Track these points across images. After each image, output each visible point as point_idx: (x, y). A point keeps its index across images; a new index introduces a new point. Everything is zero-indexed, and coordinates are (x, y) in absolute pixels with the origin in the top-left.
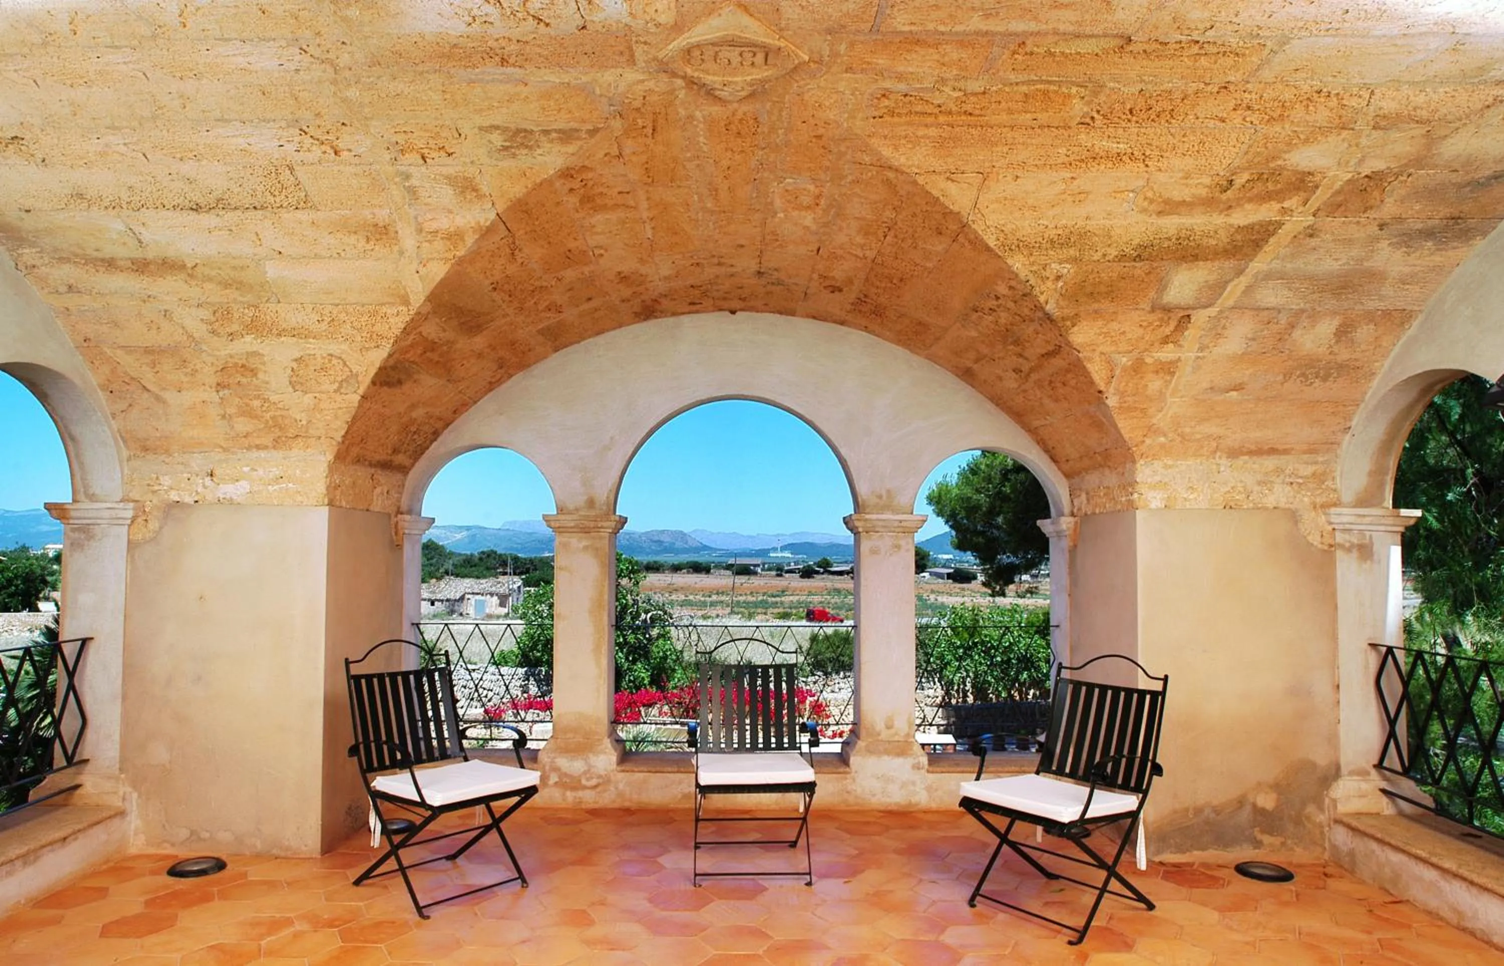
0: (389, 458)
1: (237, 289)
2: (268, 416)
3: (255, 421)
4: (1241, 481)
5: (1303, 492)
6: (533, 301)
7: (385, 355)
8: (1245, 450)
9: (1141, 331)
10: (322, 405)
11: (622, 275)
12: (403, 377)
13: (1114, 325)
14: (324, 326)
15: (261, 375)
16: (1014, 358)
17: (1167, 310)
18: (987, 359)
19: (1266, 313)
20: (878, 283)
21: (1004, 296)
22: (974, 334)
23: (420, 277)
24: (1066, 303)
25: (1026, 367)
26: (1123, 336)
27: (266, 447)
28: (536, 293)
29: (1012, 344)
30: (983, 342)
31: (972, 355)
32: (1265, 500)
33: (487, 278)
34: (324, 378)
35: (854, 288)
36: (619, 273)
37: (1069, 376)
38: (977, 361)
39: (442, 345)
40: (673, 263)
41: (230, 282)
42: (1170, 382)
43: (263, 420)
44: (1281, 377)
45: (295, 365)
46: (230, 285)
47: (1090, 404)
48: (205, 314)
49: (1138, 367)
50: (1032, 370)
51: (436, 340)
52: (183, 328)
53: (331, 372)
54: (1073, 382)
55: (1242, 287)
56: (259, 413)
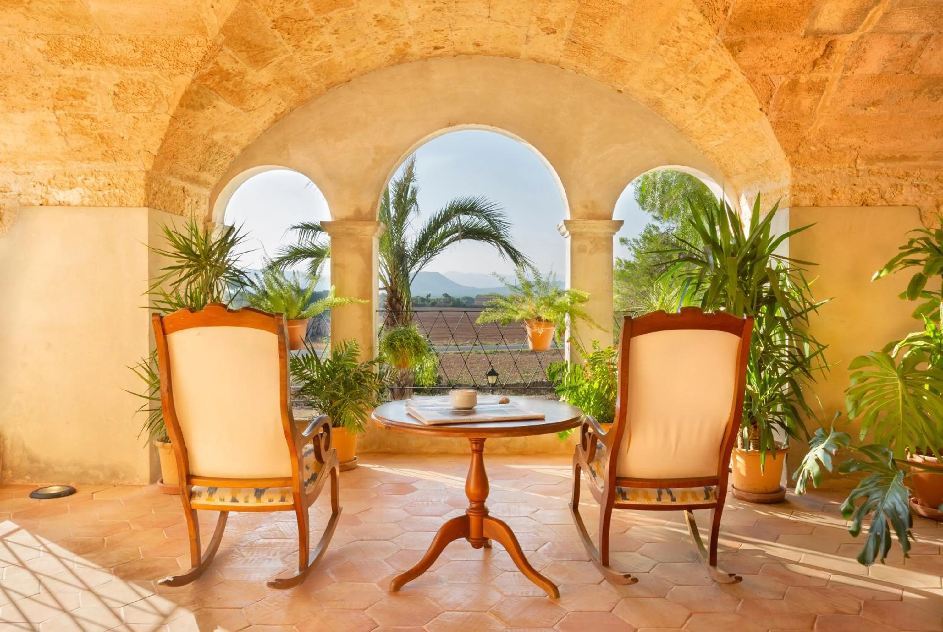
0: (196, 174)
1: (66, 21)
2: (96, 133)
3: (86, 137)
4: (876, 184)
5: (928, 193)
6: (307, 40)
7: (189, 81)
8: (881, 157)
9: (796, 55)
10: (140, 124)
11: (379, 19)
12: (204, 101)
13: (773, 50)
14: (138, 55)
15: (89, 98)
16: (694, 85)
17: (817, 35)
18: (673, 88)
19: (899, 37)
20: (583, 22)
21: (684, 27)
22: (661, 66)
23: (215, 11)
24: (734, 30)
25: (703, 92)
26: (780, 60)
27: (96, 159)
28: (309, 32)
29: (692, 72)
30: (669, 73)
31: (660, 86)
32: (896, 199)
33: (268, 15)
34: (140, 100)
35: (565, 29)
36: (376, 16)
37: (737, 97)
38: (664, 92)
39: (235, 76)
40: (420, 7)
41: (61, 15)
42: (819, 99)
43: (93, 136)
44: (911, 94)
45: (117, 90)
46: (60, 18)
47: (754, 121)
48: (41, 44)
49: (793, 86)
50: (708, 95)
51: (231, 71)
52: (24, 56)
53: (147, 96)
54: (740, 103)
55: (880, 13)
56: (89, 130)
